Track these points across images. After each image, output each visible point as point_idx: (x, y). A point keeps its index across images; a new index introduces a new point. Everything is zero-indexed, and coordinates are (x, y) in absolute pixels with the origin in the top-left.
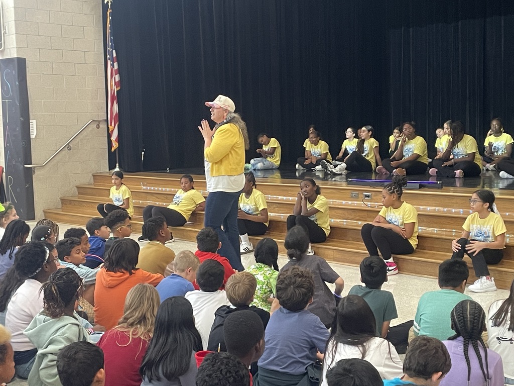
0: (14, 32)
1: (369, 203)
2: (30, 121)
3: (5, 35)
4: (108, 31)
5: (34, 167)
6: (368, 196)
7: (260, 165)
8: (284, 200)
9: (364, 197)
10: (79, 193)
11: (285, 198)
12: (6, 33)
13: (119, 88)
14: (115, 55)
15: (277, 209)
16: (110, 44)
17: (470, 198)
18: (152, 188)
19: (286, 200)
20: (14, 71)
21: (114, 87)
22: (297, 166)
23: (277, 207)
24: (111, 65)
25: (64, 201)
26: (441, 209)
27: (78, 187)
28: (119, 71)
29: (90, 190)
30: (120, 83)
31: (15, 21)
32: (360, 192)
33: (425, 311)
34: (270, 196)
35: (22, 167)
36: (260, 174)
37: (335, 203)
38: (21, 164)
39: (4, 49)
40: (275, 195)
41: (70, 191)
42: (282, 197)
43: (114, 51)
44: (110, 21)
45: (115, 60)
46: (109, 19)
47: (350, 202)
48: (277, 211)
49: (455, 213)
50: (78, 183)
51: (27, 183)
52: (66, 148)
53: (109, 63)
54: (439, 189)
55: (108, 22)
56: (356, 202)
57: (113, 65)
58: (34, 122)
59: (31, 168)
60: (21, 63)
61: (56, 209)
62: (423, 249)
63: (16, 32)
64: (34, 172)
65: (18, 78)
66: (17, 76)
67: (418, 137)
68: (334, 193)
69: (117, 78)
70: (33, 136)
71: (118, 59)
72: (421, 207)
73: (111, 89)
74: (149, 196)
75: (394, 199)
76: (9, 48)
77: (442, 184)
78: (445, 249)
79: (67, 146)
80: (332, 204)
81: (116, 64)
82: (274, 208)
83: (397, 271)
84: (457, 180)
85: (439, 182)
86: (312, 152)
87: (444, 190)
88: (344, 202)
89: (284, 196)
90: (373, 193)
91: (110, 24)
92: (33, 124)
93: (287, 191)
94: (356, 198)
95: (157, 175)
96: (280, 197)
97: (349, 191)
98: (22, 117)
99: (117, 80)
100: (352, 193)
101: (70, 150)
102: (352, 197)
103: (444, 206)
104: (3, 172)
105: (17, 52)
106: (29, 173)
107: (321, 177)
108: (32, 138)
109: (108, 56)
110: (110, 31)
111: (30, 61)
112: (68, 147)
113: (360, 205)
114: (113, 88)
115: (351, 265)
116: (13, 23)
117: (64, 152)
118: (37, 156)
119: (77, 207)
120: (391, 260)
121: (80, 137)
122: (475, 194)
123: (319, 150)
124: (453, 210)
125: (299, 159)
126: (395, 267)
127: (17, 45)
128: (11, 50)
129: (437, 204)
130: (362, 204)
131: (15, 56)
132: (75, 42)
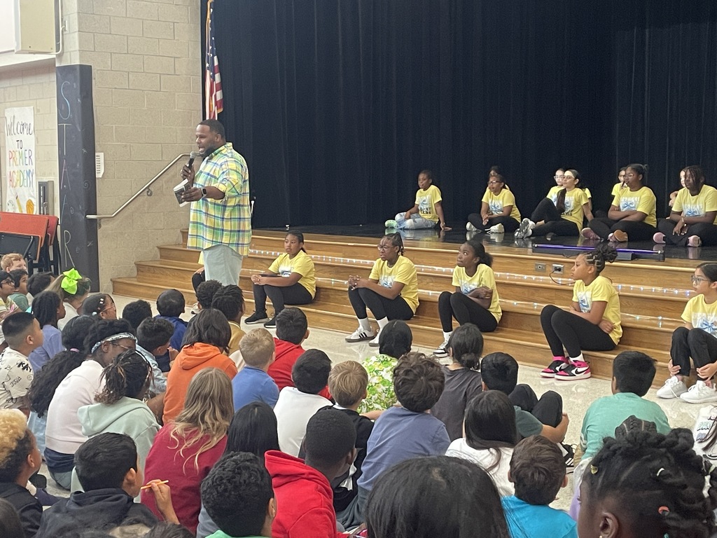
0: (77, 30)
1: (560, 279)
2: (96, 154)
3: (65, 33)
4: (208, 29)
5: (100, 219)
6: (560, 270)
7: (409, 223)
8: (442, 272)
9: (552, 269)
10: (161, 257)
11: (444, 269)
12: (65, 30)
13: (221, 110)
14: (216, 63)
15: (431, 284)
16: (210, 47)
17: (692, 274)
18: (262, 252)
19: (445, 273)
20: (75, 84)
21: (214, 108)
22: (468, 225)
23: (432, 282)
24: (211, 76)
25: (140, 267)
26: (659, 289)
27: (160, 248)
28: (222, 86)
29: (176, 253)
30: (223, 103)
31: (79, 13)
32: (548, 263)
33: (593, 421)
34: (423, 266)
35: (83, 217)
36: (408, 235)
37: (512, 278)
38: (82, 213)
39: (63, 53)
40: (430, 264)
41: (149, 253)
42: (441, 268)
43: (215, 58)
44: (211, 16)
45: (216, 71)
46: (210, 11)
47: (534, 277)
48: (431, 287)
49: (678, 295)
50: (160, 243)
51: (90, 241)
52: (145, 193)
53: (208, 73)
54: (659, 261)
55: (208, 17)
56: (541, 277)
57: (213, 77)
58: (102, 155)
59: (95, 220)
60: (85, 73)
61: (129, 277)
62: (629, 345)
63: (79, 28)
64: (100, 226)
65: (81, 94)
66: (79, 91)
67: (645, 187)
68: (512, 264)
69: (219, 95)
70: (99, 175)
71: (221, 69)
72: (632, 286)
73: (210, 112)
74: (257, 263)
75: (590, 272)
76: (70, 52)
77: (664, 254)
78: (658, 344)
79: (147, 190)
80: (509, 280)
81: (217, 76)
82: (428, 283)
83: (589, 375)
84: (690, 249)
85: (659, 252)
86: (490, 204)
87: (667, 262)
88: (526, 277)
89: (443, 266)
90: (566, 265)
91: (211, 19)
92: (100, 158)
93: (448, 259)
94: (541, 271)
95: (270, 234)
96: (437, 268)
97: (532, 262)
98: (85, 147)
99: (219, 98)
100: (536, 265)
101: (151, 195)
102: (536, 270)
103: (664, 286)
104: (58, 224)
105: (81, 57)
106: (93, 226)
107: (497, 241)
108: (98, 178)
109: (207, 65)
110: (210, 29)
111: (98, 70)
112: (148, 192)
113: (548, 282)
114: (213, 110)
115: (527, 364)
116: (76, 16)
117: (141, 199)
118: (105, 204)
119: (158, 275)
120: (580, 358)
121: (165, 177)
122: (699, 269)
123: (501, 202)
124: (676, 292)
125: (471, 216)
126: (586, 368)
127: (80, 47)
128: (72, 54)
129: (653, 282)
130: (550, 280)
131: (77, 62)
132: (161, 43)
